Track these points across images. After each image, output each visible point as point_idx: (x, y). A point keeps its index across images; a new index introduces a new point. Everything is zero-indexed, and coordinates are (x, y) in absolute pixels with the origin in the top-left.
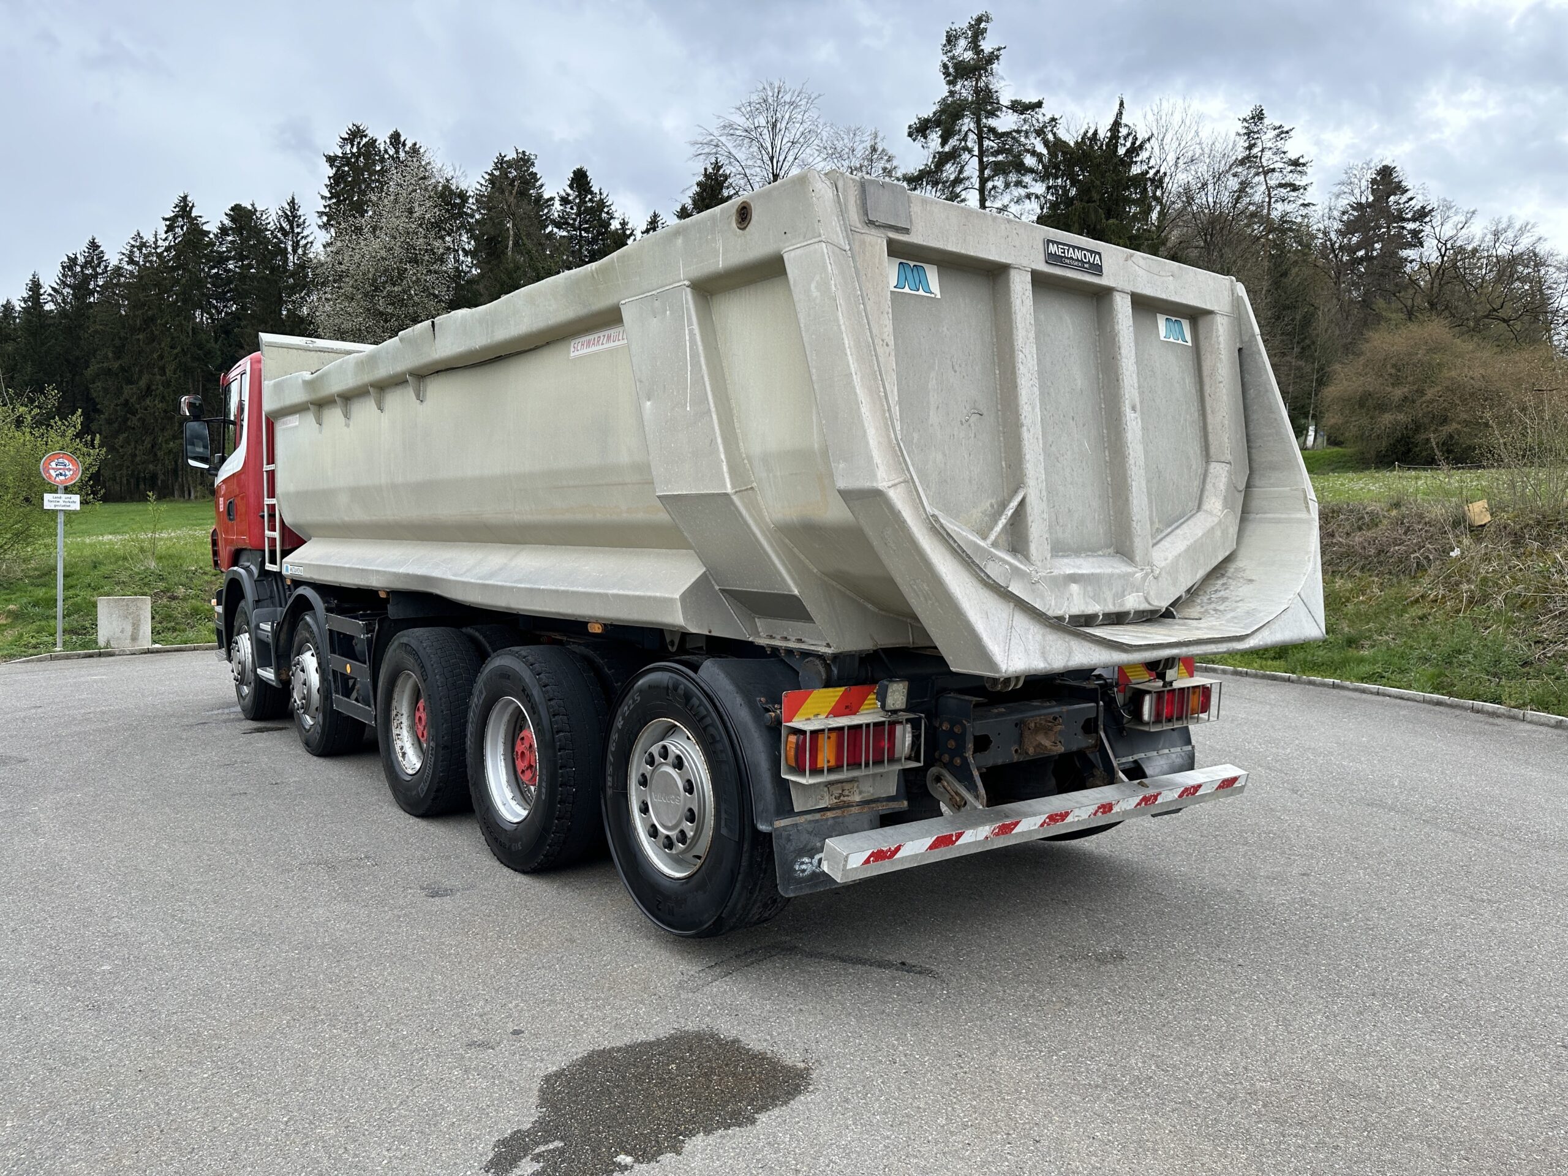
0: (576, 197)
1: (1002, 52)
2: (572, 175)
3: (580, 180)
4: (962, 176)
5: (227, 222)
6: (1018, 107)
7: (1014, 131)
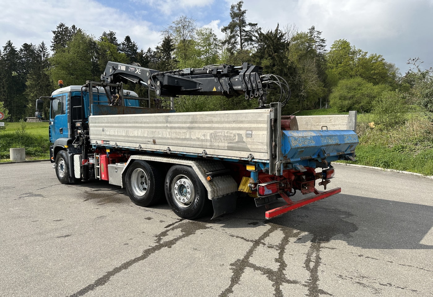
4: (236, 42)
6: (251, 25)
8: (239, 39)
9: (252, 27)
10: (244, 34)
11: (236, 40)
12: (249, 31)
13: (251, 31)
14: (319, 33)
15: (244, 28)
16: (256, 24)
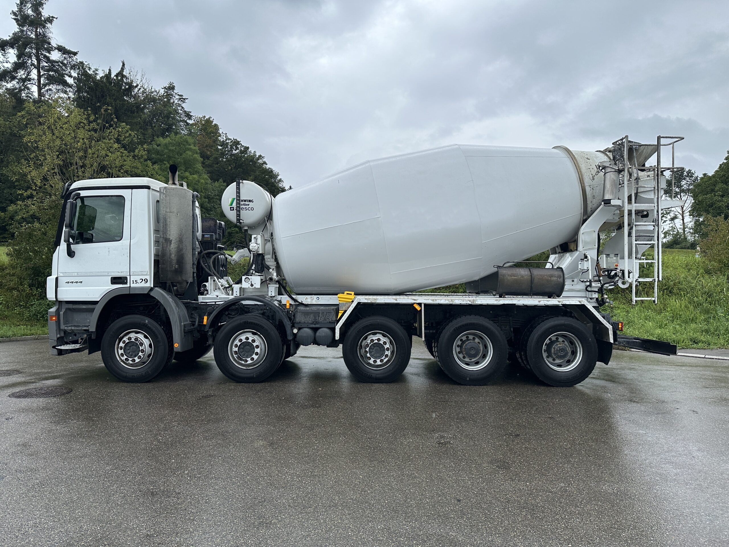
1: (54, 19)
4: (29, 77)
6: (61, 49)
7: (60, 61)
8: (34, 74)
9: (64, 56)
10: (47, 65)
11: (29, 74)
12: (57, 62)
13: (62, 63)
14: (182, 99)
15: (47, 54)
16: (75, 54)
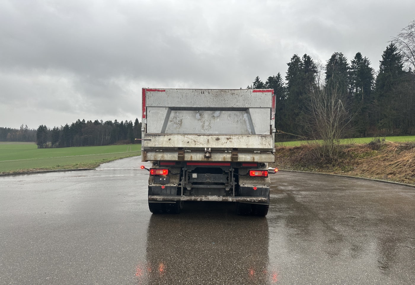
0: (356, 61)
2: (356, 55)
3: (358, 56)
5: (268, 81)
